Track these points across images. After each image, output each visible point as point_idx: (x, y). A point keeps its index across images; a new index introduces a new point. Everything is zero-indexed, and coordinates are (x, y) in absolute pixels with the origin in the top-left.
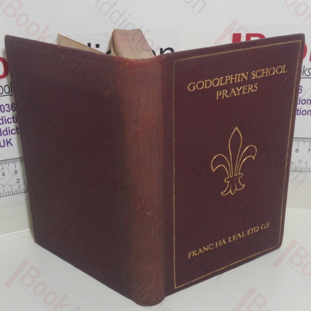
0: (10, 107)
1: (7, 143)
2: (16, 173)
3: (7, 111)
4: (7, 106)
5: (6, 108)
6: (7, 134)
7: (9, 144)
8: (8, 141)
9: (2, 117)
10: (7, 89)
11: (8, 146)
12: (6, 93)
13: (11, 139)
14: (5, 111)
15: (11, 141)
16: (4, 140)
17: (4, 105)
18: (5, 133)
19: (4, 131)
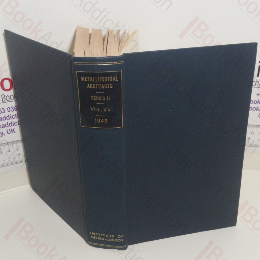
0: (14, 109)
1: (12, 131)
2: (18, 150)
3: (12, 111)
4: (12, 108)
5: (11, 109)
6: (12, 126)
7: (13, 132)
8: (12, 130)
9: (9, 115)
10: (12, 98)
11: (12, 133)
12: (11, 100)
13: (14, 129)
14: (11, 111)
15: (14, 130)
16: (10, 130)
17: (10, 107)
18: (11, 125)
19: (10, 124)
